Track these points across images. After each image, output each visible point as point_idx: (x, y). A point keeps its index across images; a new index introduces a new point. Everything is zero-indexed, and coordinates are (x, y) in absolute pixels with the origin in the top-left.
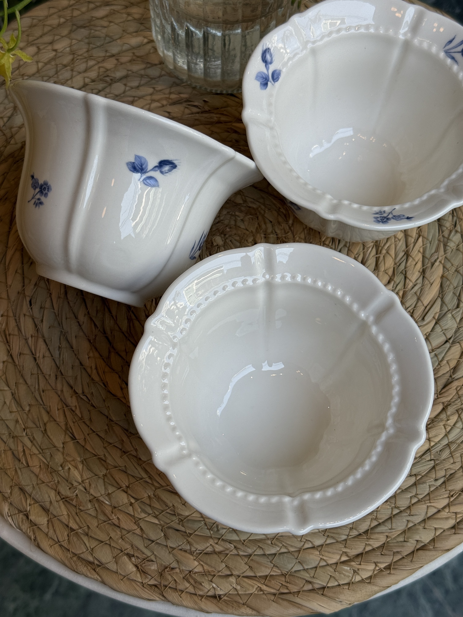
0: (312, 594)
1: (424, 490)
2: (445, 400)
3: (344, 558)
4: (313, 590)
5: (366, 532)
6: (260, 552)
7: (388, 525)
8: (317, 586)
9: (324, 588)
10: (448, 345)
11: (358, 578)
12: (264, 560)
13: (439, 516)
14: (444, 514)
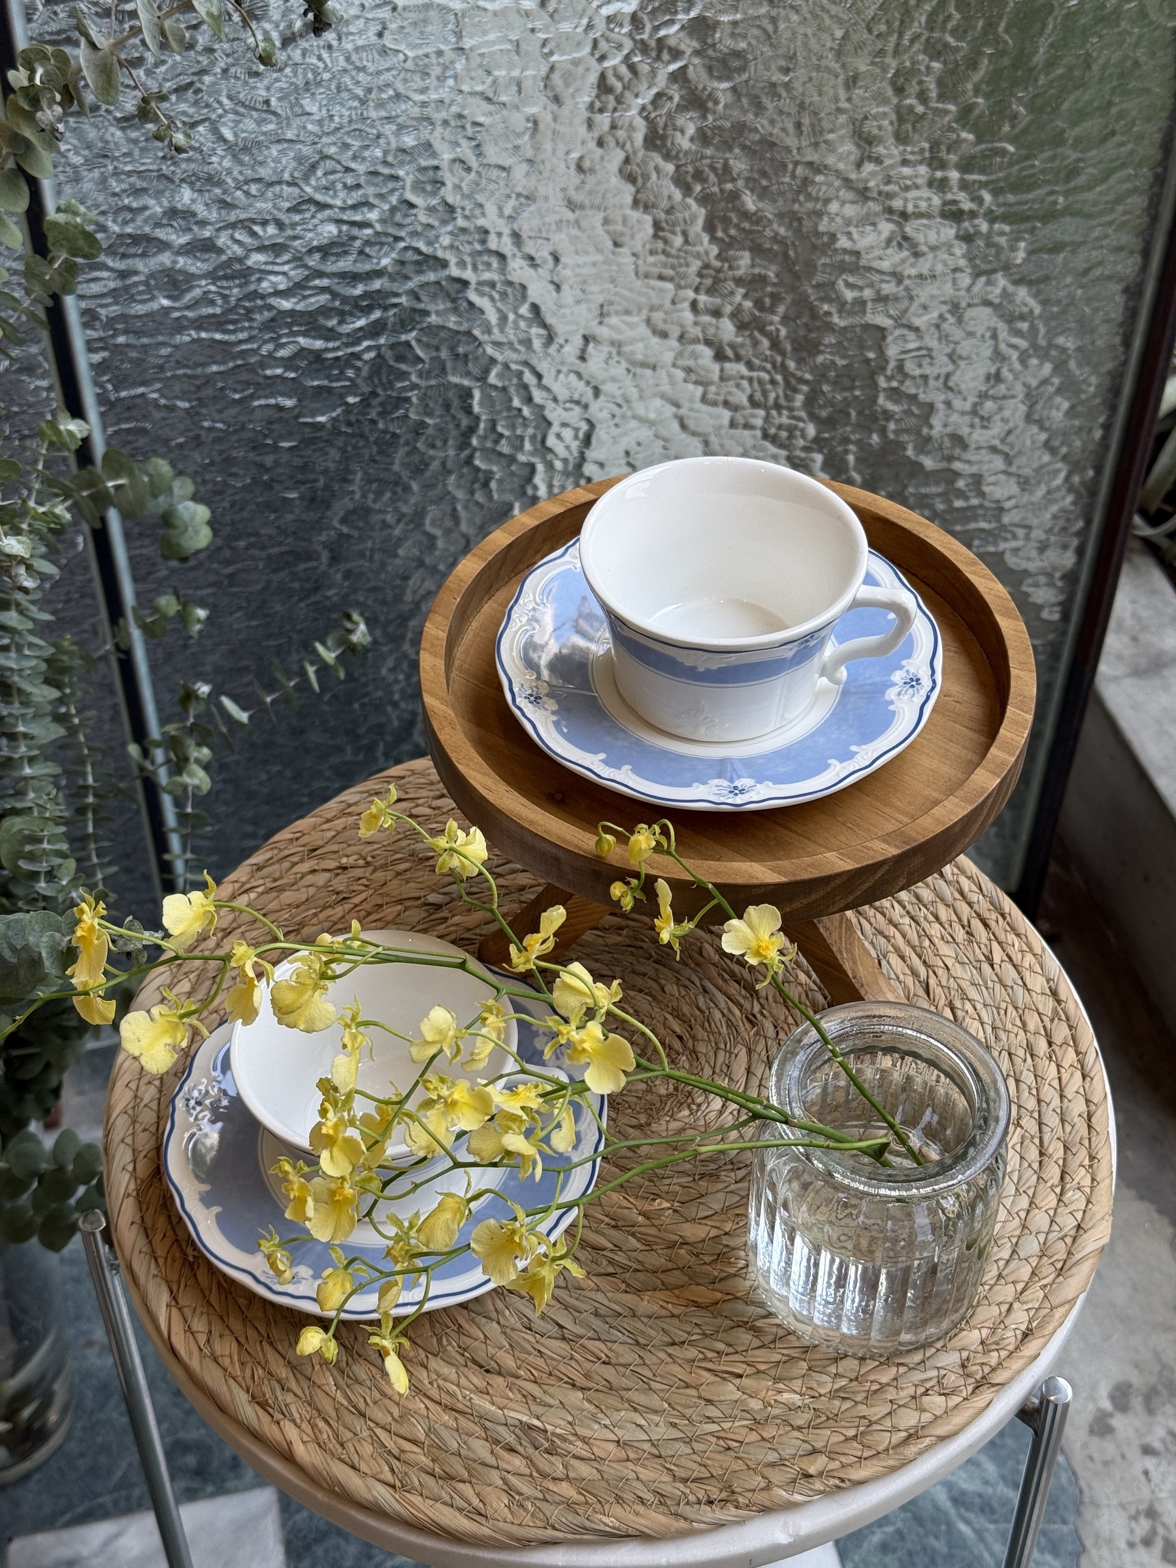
0: (1079, 1241)
1: (1027, 1077)
2: (942, 1002)
3: (1058, 1190)
4: (1075, 1239)
5: (1041, 1154)
6: (1002, 1263)
7: (1045, 1129)
8: (1073, 1233)
9: (1079, 1227)
10: (884, 962)
11: (1088, 1190)
12: (1013, 1265)
13: (1064, 1082)
14: (1065, 1076)
